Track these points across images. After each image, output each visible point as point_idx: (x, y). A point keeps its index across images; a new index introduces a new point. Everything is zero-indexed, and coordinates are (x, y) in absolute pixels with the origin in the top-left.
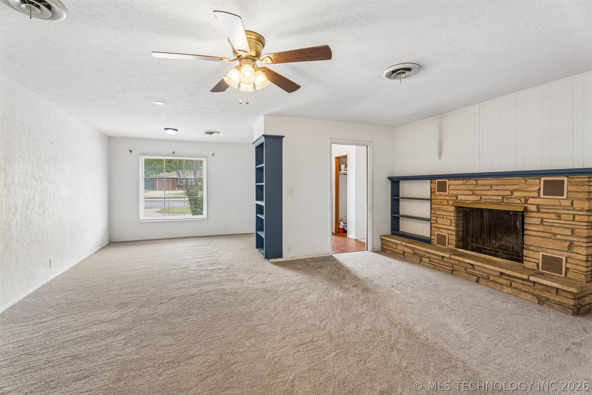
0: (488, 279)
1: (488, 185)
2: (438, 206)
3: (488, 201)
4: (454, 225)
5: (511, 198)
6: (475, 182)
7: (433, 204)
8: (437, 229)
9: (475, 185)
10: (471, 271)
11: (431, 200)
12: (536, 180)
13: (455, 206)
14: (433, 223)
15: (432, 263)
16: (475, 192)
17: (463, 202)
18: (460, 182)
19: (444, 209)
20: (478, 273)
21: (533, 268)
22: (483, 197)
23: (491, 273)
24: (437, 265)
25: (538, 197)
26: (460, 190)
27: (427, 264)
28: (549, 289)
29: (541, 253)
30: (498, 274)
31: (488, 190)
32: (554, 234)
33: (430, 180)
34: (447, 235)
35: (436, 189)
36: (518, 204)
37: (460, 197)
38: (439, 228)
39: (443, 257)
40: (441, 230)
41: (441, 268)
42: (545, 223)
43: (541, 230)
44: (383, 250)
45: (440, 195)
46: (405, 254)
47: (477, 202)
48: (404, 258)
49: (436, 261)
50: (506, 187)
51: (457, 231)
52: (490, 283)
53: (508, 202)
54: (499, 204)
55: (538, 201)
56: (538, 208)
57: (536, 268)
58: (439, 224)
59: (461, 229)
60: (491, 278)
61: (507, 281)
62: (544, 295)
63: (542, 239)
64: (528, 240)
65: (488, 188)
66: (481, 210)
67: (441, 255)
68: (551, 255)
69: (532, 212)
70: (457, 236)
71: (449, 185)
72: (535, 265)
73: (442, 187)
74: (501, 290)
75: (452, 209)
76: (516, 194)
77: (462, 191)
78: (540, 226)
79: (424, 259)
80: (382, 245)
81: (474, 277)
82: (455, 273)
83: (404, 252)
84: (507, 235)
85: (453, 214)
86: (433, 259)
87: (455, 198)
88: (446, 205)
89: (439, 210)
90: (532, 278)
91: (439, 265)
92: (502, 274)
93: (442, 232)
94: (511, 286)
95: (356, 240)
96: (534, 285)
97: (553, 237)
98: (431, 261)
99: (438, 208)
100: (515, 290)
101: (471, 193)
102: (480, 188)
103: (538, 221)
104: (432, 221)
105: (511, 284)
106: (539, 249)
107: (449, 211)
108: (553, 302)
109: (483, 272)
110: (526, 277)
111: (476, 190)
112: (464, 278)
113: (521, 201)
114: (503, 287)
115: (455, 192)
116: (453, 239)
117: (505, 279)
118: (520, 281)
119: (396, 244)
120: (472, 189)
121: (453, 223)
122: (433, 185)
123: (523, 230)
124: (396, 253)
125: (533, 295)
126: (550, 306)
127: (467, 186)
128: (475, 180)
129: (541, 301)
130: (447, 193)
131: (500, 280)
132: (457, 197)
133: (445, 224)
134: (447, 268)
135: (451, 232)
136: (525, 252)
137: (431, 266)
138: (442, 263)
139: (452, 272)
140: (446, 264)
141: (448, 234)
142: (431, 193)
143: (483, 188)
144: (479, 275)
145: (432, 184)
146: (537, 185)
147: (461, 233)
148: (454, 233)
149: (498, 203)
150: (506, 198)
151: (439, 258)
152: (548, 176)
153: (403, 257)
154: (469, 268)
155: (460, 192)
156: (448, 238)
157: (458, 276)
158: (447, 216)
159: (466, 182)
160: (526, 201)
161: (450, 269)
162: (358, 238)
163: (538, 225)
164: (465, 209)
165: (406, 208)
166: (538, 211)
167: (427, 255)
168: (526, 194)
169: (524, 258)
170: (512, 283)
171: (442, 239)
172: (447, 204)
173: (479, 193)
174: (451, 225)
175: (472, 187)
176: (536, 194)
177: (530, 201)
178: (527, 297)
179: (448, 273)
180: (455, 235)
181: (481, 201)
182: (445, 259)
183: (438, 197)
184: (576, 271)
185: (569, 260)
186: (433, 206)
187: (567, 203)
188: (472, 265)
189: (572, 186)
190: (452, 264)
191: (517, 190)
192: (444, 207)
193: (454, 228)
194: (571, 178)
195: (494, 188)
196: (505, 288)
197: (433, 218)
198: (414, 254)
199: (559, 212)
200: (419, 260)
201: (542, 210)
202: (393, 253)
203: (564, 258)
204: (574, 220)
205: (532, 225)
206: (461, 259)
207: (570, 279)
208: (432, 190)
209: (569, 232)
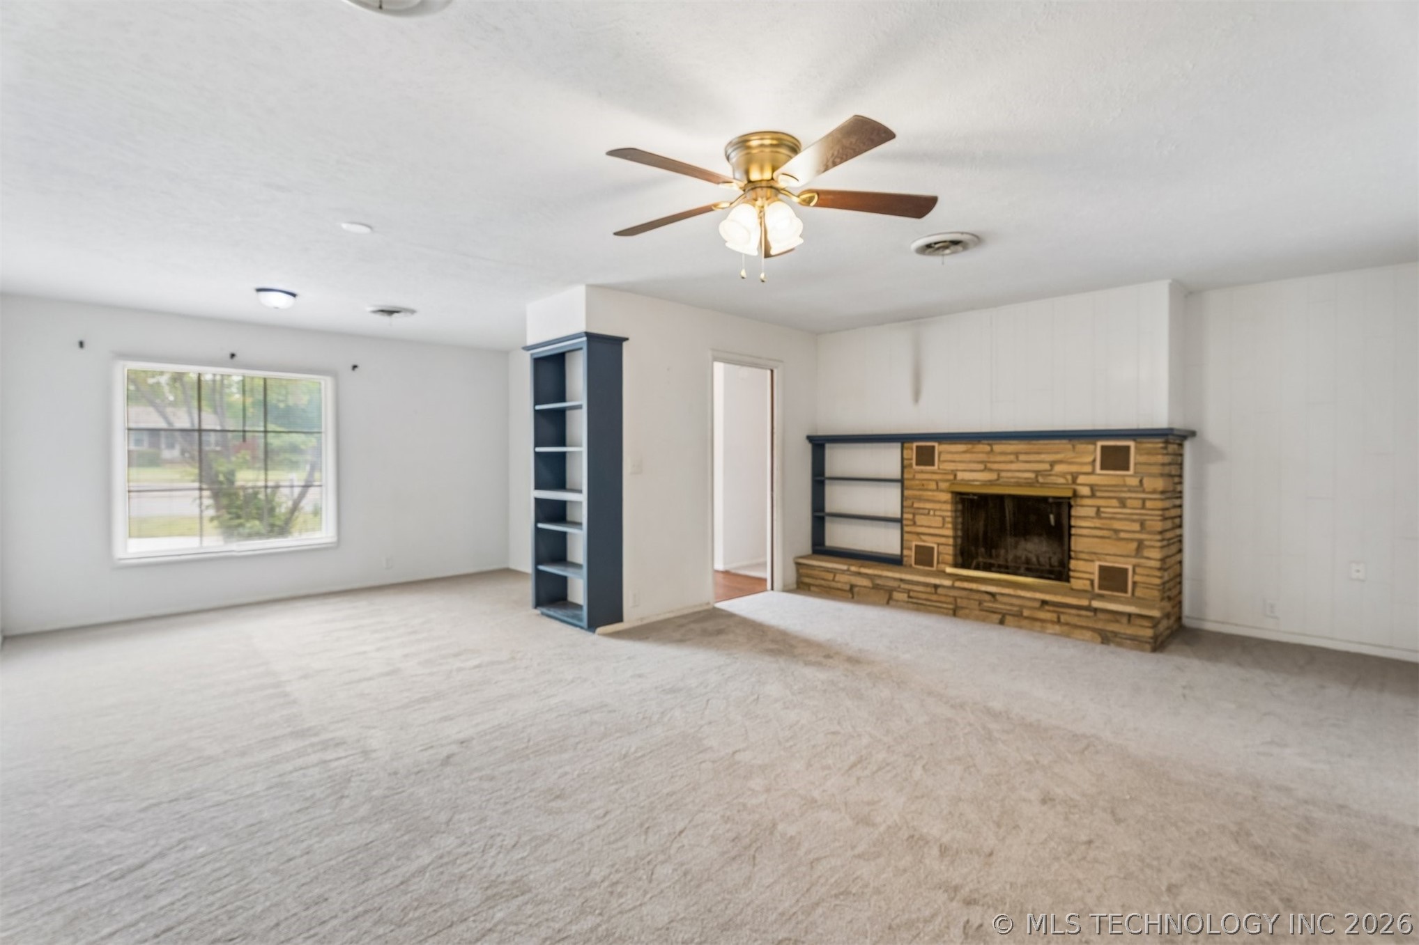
0: (1019, 615)
1: (1010, 453)
2: (917, 493)
3: (1012, 481)
4: (950, 526)
5: (1050, 475)
6: (987, 448)
7: (907, 489)
8: (915, 537)
9: (988, 453)
10: (990, 605)
11: (902, 481)
12: (1090, 446)
13: (953, 493)
14: (907, 525)
15: (914, 600)
16: (989, 465)
17: (966, 483)
18: (961, 447)
19: (930, 498)
20: (1002, 607)
21: (1086, 588)
22: (1003, 474)
23: (1025, 605)
24: (924, 602)
25: (1093, 473)
26: (960, 462)
27: (903, 603)
28: (1118, 617)
29: (1097, 564)
30: (1037, 604)
31: (1011, 462)
32: (1116, 531)
33: (900, 444)
34: (935, 546)
35: (912, 459)
36: (1061, 484)
37: (960, 476)
38: (918, 534)
39: (936, 587)
40: (923, 537)
41: (932, 608)
42: (1102, 515)
43: (1097, 525)
44: (799, 585)
45: (922, 472)
46: (856, 590)
47: (991, 483)
48: (852, 597)
49: (921, 595)
50: (1043, 456)
51: (955, 537)
52: (1025, 622)
53: (1046, 481)
54: (1030, 485)
55: (1092, 479)
56: (1092, 490)
57: (1089, 588)
58: (919, 526)
59: (960, 533)
60: (1026, 613)
61: (1053, 614)
62: (1110, 629)
63: (1100, 540)
64: (1077, 544)
65: (1012, 457)
66: (1001, 498)
67: (933, 584)
68: (1111, 565)
69: (1083, 497)
70: (955, 546)
71: (940, 454)
72: (1089, 582)
73: (926, 457)
74: (1043, 630)
75: (948, 497)
76: (1059, 468)
77: (964, 465)
78: (1096, 520)
79: (896, 595)
80: (799, 575)
81: (996, 615)
82: (960, 612)
83: (852, 587)
84: (1025, 540)
85: (949, 507)
86: (916, 593)
87: (951, 477)
88: (931, 490)
89: (920, 499)
90: (1096, 604)
91: (928, 603)
92: (1044, 603)
93: (924, 541)
94: (1059, 621)
95: (726, 573)
96: (1095, 614)
97: (1114, 536)
98: (911, 598)
99: (918, 497)
100: (1065, 628)
101: (981, 467)
102: (999, 459)
103: (1092, 512)
104: (905, 522)
105: (1059, 618)
106: (1094, 557)
107: (939, 502)
108: (1125, 637)
109: (1012, 605)
110: (1085, 603)
111: (989, 462)
112: (977, 619)
113: (1067, 480)
114: (1044, 625)
115: (951, 466)
116: (948, 552)
117: (1049, 611)
118: (1074, 611)
119: (834, 572)
120: (985, 460)
121: (949, 522)
122: (908, 453)
123: (1070, 527)
124: (833, 590)
125: (1093, 630)
126: (1120, 645)
127: (975, 455)
128: (989, 444)
129: (1106, 638)
130: (936, 467)
131: (1042, 615)
132: (955, 476)
133: (933, 525)
134: (945, 606)
135: (943, 540)
136: (1073, 564)
137: (911, 606)
138: (934, 597)
139: (955, 612)
140: (943, 599)
141: (939, 545)
142: (903, 467)
143: (1003, 458)
144: (1004, 611)
145: (905, 452)
146: (1091, 453)
147: (959, 541)
148: (951, 541)
149: (1027, 485)
150: (1042, 475)
151: (929, 590)
152: (1107, 440)
153: (851, 594)
154: (985, 601)
155: (961, 466)
156: (938, 551)
157: (966, 617)
158: (935, 510)
159: (973, 448)
160: (1074, 481)
161: (951, 606)
162: (729, 567)
163: (1092, 518)
164: (971, 497)
165: (839, 498)
166: (1093, 496)
167: (903, 586)
168: (1074, 469)
169: (1072, 574)
170: (1061, 617)
171: (925, 556)
172: (935, 488)
173: (995, 466)
174: (943, 527)
175: (983, 457)
176: (1088, 469)
177: (1081, 479)
178: (1084, 636)
179: (947, 614)
181: (997, 482)
182: (940, 591)
183: (919, 476)
184: (1146, 586)
185: (1138, 570)
186: (906, 493)
187: (1134, 482)
188: (993, 595)
189: (1141, 454)
190: (955, 598)
191: (1060, 462)
192: (930, 493)
193: (950, 532)
194: (1140, 443)
195: (1022, 457)
196: (1049, 625)
197: (906, 516)
198: (876, 587)
199: (1123, 495)
200: (885, 596)
201: (1098, 494)
202: (828, 591)
203: (1130, 568)
204: (1143, 507)
205: (1083, 519)
206: (974, 586)
207: (1139, 598)
208: (905, 462)
209: (1136, 527)
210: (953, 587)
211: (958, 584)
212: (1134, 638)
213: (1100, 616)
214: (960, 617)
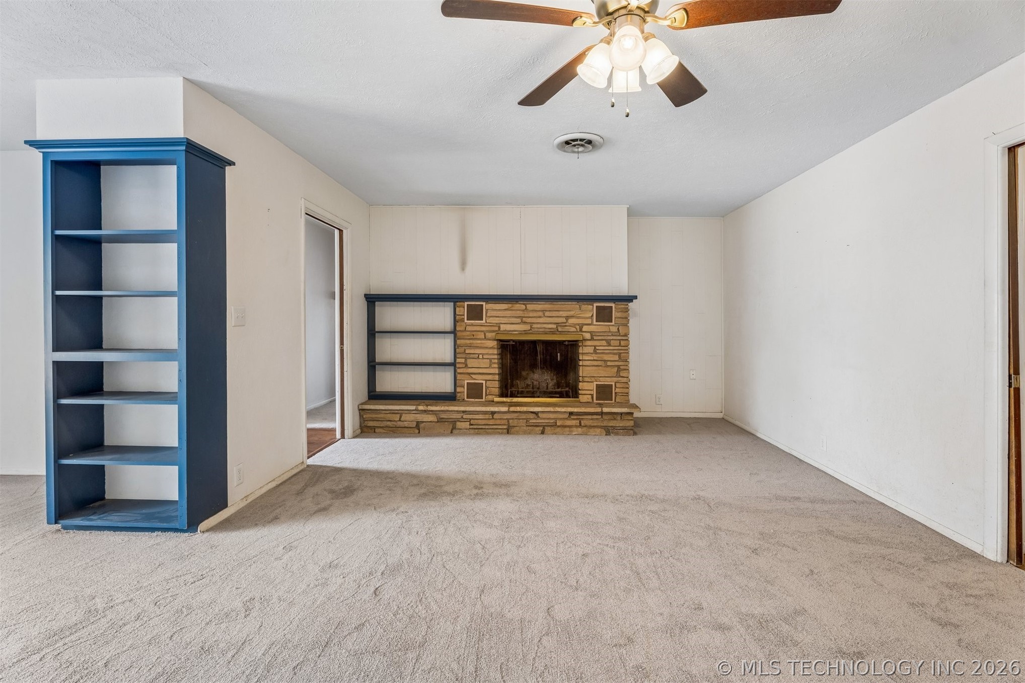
0: (555, 425)
1: (539, 311)
2: (468, 342)
3: (541, 330)
4: (496, 366)
5: (566, 326)
6: (524, 307)
7: (459, 339)
8: (467, 376)
9: (523, 310)
10: (534, 421)
11: (454, 332)
12: (590, 306)
13: (497, 340)
14: (459, 368)
15: (475, 427)
16: (524, 319)
17: (507, 332)
18: (503, 306)
19: (479, 345)
20: (543, 421)
21: (588, 401)
22: (535, 326)
23: (559, 417)
24: (484, 427)
25: (592, 324)
26: (503, 317)
27: (465, 430)
28: (615, 416)
29: (595, 383)
30: (566, 416)
31: (540, 317)
32: (605, 361)
33: (453, 303)
34: (484, 382)
35: (464, 315)
36: (574, 332)
37: (503, 327)
38: (469, 374)
39: (493, 413)
40: (474, 376)
41: (490, 430)
42: (598, 351)
43: (595, 358)
44: (365, 430)
45: (472, 325)
46: (422, 425)
47: (525, 332)
48: (419, 433)
49: (480, 422)
50: (561, 313)
51: (499, 374)
52: (558, 430)
53: (564, 330)
54: (553, 333)
55: (592, 328)
56: (592, 336)
57: (591, 400)
58: (470, 368)
60: (559, 423)
61: (577, 421)
62: (611, 425)
63: (596, 368)
64: (583, 372)
65: (540, 314)
66: (534, 343)
67: (489, 411)
68: (603, 383)
69: (586, 340)
71: (487, 310)
72: (590, 396)
73: (476, 313)
74: (570, 433)
75: (494, 344)
76: (571, 321)
77: (506, 319)
78: (594, 355)
79: (459, 425)
80: (363, 420)
81: (538, 428)
82: (513, 430)
83: (418, 423)
85: (495, 351)
86: (476, 421)
87: (496, 329)
88: (480, 339)
90: (599, 410)
91: (487, 427)
92: (571, 414)
93: (475, 379)
94: (580, 425)
96: (602, 417)
97: (604, 365)
98: (472, 425)
99: (469, 345)
100: (585, 429)
101: (519, 320)
102: (531, 314)
103: (591, 350)
104: (457, 366)
105: (580, 422)
106: (593, 379)
107: (487, 348)
108: (619, 428)
109: (548, 419)
111: (525, 317)
112: (525, 433)
113: (576, 329)
114: (572, 429)
115: (496, 320)
116: (494, 386)
117: (574, 419)
118: (590, 417)
119: (400, 413)
120: (521, 316)
121: (494, 363)
122: (460, 310)
123: (578, 360)
124: (399, 429)
125: (601, 427)
126: (617, 434)
127: (514, 312)
128: (524, 304)
129: (608, 431)
130: (484, 321)
131: (569, 423)
132: (499, 327)
133: (482, 366)
134: (500, 427)
135: (490, 377)
136: (581, 385)
137: (472, 431)
138: (491, 422)
139: (508, 431)
140: (498, 422)
141: (486, 381)
142: (455, 321)
143: (535, 314)
144: (544, 424)
145: (457, 309)
146: (590, 311)
148: (497, 377)
149: (551, 333)
150: (560, 326)
151: (487, 416)
152: (599, 302)
153: (418, 430)
154: (531, 419)
155: (503, 320)
156: (486, 386)
157: (517, 433)
158: (483, 355)
159: (512, 307)
160: (581, 330)
163: (591, 354)
164: (510, 343)
165: (387, 350)
166: (592, 339)
167: (465, 416)
168: (581, 321)
169: (580, 392)
170: (582, 422)
171: (475, 391)
172: (484, 338)
173: (529, 320)
174: (490, 367)
175: (520, 313)
176: (589, 321)
177: (585, 328)
178: (596, 432)
179: (502, 433)
180: (498, 381)
181: (530, 331)
182: (496, 416)
183: (469, 328)
184: (622, 394)
185: (618, 385)
186: (459, 342)
187: (614, 329)
188: (536, 413)
189: (618, 312)
190: (508, 420)
191: (572, 317)
192: (479, 342)
193: (497, 371)
194: (617, 304)
195: (547, 314)
196: (575, 429)
197: (458, 360)
198: (440, 421)
199: (609, 338)
200: (450, 427)
201: (595, 338)
202: (394, 430)
203: (613, 384)
204: (620, 345)
205: (586, 354)
206: (525, 409)
207: (618, 403)
208: (457, 317)
209: (616, 358)
210: (509, 412)
211: (512, 409)
212: (624, 428)
213: (605, 417)
214: (513, 434)
